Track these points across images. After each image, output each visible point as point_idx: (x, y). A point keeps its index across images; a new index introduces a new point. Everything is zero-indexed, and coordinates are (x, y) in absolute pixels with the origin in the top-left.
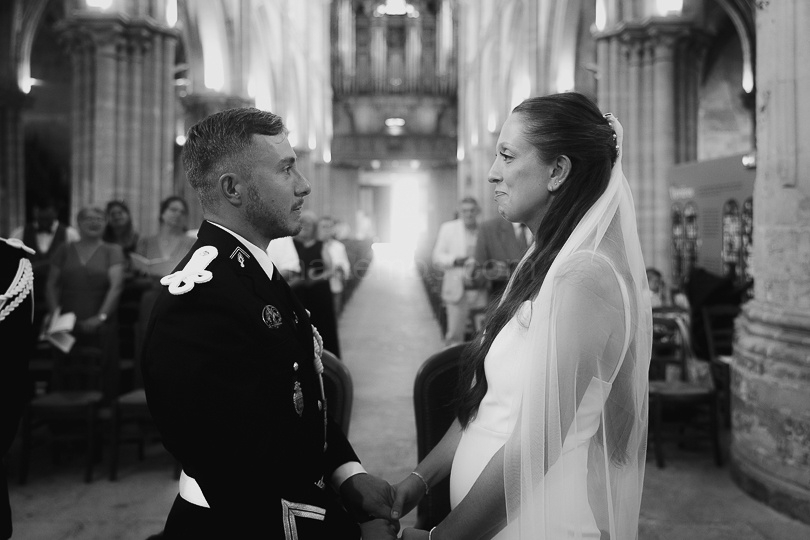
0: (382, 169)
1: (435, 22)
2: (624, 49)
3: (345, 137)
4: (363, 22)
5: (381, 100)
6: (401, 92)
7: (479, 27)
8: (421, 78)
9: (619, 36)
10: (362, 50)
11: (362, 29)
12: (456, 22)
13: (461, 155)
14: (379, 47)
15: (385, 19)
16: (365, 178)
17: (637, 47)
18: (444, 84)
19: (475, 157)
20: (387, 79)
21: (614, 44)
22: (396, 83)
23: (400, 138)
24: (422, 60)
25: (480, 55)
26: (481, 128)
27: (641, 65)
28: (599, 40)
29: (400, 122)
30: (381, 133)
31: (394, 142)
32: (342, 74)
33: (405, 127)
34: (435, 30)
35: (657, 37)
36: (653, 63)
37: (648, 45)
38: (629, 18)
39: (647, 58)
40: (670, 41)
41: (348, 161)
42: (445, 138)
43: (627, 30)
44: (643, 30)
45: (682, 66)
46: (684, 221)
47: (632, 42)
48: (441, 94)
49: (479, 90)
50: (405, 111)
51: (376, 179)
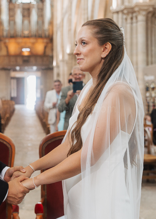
0: (21, 70)
1: (43, 6)
2: (125, 17)
3: (4, 56)
4: (12, 6)
5: (20, 40)
6: (28, 37)
7: (62, 8)
8: (37, 31)
9: (122, 11)
10: (12, 18)
11: (12, 10)
12: (52, 6)
13: (54, 64)
14: (19, 17)
15: (21, 5)
16: (13, 74)
17: (130, 16)
18: (47, 33)
19: (61, 64)
20: (22, 31)
21: (120, 15)
22: (26, 33)
23: (28, 57)
24: (38, 22)
25: (63, 20)
26: (63, 52)
27: (132, 23)
28: (114, 13)
29: (28, 50)
30: (20, 55)
31: (25, 58)
32: (3, 29)
33: (30, 52)
34: (43, 10)
35: (139, 12)
36: (137, 22)
37: (134, 15)
38: (127, 4)
39: (134, 20)
40: (144, 13)
41: (6, 67)
42: (47, 56)
43: (125, 8)
44: (132, 8)
45: (149, 24)
46: (150, 89)
47: (128, 14)
48: (46, 37)
49: (62, 35)
50: (30, 45)
51: (18, 75)
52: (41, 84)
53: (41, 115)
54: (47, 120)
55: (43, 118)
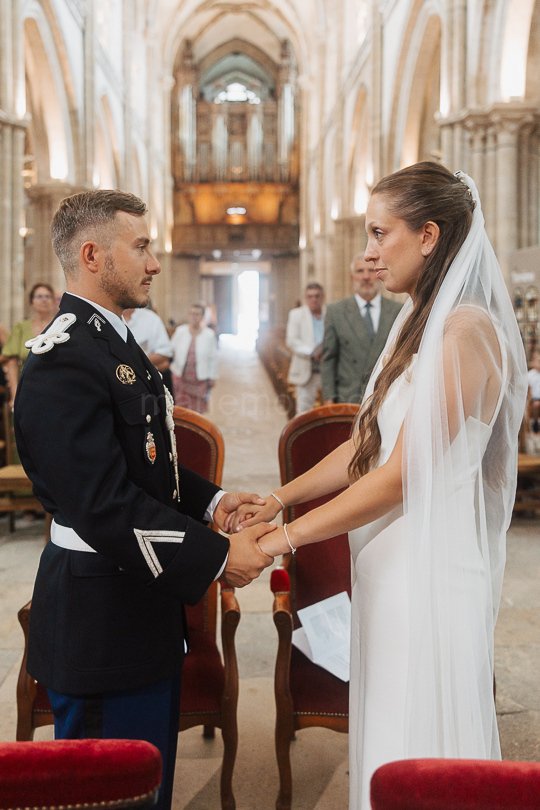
0: (224, 259)
1: (277, 108)
2: (468, 135)
3: (186, 226)
4: (203, 110)
5: (222, 189)
6: (241, 181)
7: (322, 113)
8: (263, 167)
9: (462, 123)
10: (203, 138)
11: (203, 119)
12: (298, 109)
13: (303, 243)
14: (220, 134)
15: (226, 106)
16: (206, 268)
17: (481, 133)
18: (285, 172)
19: (318, 245)
20: (228, 168)
21: (458, 130)
22: (237, 171)
23: (242, 227)
24: (264, 147)
25: (322, 142)
26: (323, 215)
27: (484, 151)
28: (442, 127)
29: (242, 211)
30: (222, 223)
31: (235, 231)
32: (183, 164)
33: (247, 216)
34: (277, 117)
35: (500, 123)
36: (496, 149)
37: (491, 131)
38: (473, 105)
39: (490, 144)
40: (513, 127)
41: (189, 251)
42: (287, 226)
43: (470, 117)
44: (486, 116)
45: (525, 152)
46: (526, 304)
47: (475, 128)
48: (282, 181)
49: (321, 177)
50: (246, 199)
51: (217, 269)
52: (271, 290)
53: (273, 365)
54: (286, 374)
55: (276, 370)
